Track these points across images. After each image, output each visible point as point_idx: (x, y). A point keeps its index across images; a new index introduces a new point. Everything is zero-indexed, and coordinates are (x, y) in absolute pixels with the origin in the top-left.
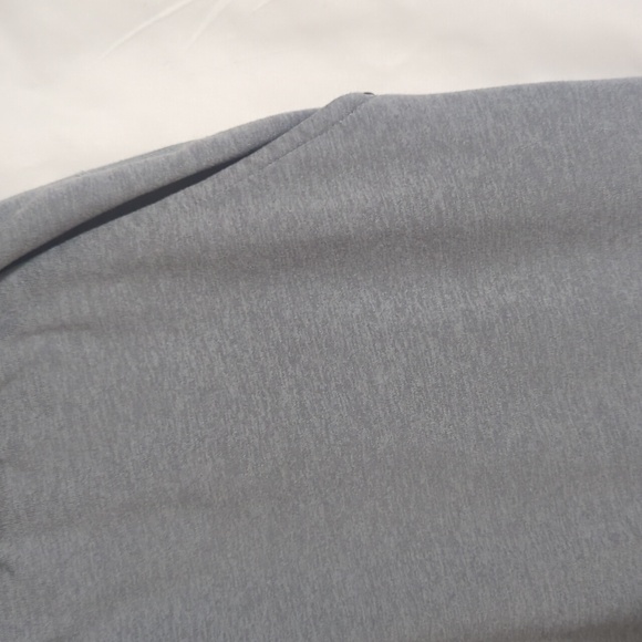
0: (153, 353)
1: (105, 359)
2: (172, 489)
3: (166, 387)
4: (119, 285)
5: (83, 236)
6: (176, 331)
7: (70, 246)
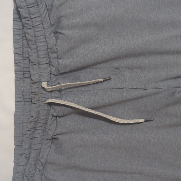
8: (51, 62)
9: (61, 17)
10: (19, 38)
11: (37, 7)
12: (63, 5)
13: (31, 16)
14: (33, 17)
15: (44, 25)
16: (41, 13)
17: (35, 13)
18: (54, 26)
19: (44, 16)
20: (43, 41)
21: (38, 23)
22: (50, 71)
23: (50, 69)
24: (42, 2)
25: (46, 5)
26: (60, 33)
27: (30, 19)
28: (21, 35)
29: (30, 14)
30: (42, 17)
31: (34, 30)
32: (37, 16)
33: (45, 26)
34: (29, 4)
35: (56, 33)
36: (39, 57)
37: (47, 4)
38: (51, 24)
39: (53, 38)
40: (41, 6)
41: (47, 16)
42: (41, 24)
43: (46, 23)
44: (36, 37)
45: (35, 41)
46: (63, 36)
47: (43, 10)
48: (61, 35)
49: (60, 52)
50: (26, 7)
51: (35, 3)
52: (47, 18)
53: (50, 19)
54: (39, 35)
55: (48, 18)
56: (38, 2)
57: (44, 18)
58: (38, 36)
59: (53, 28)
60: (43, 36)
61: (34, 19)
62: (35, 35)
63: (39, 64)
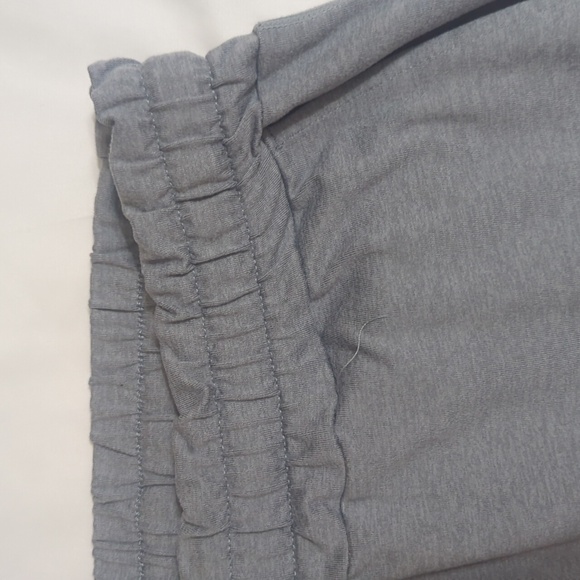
0: (538, 151)
1: (489, 155)
2: (563, 291)
3: (555, 187)
4: (511, 76)
5: (478, 21)
6: (564, 131)
7: (466, 30)
8: (307, 525)
9: (368, 254)
10: (120, 358)
11: (231, 200)
12: (384, 182)
13: (196, 250)
14: (204, 257)
15: (269, 301)
16: (257, 233)
17: (220, 234)
18: (326, 300)
19: (272, 243)
20: (258, 392)
21: (239, 290)
22: (296, 570)
23: (296, 557)
24: (263, 165)
25: (284, 179)
26: (365, 351)
27: (190, 263)
28: (134, 344)
29: (193, 237)
30: (260, 251)
31: (212, 328)
32: (231, 248)
33: (274, 306)
34: (185, 183)
35: (334, 341)
36: (237, 492)
37: (288, 172)
38: (308, 289)
39: (320, 373)
40: (258, 187)
41: (290, 241)
42: (250, 293)
43: (282, 286)
44: (220, 369)
45: (212, 390)
46: (384, 369)
47: (268, 209)
48: (367, 365)
49: (361, 467)
50: (166, 199)
51: (224, 175)
52: (287, 257)
53: (303, 264)
54: (242, 360)
55: (294, 256)
56: (240, 169)
57: (268, 258)
58: (233, 362)
59: (318, 311)
60: (259, 362)
61: (211, 267)
62: (216, 359)
63: (232, 528)
